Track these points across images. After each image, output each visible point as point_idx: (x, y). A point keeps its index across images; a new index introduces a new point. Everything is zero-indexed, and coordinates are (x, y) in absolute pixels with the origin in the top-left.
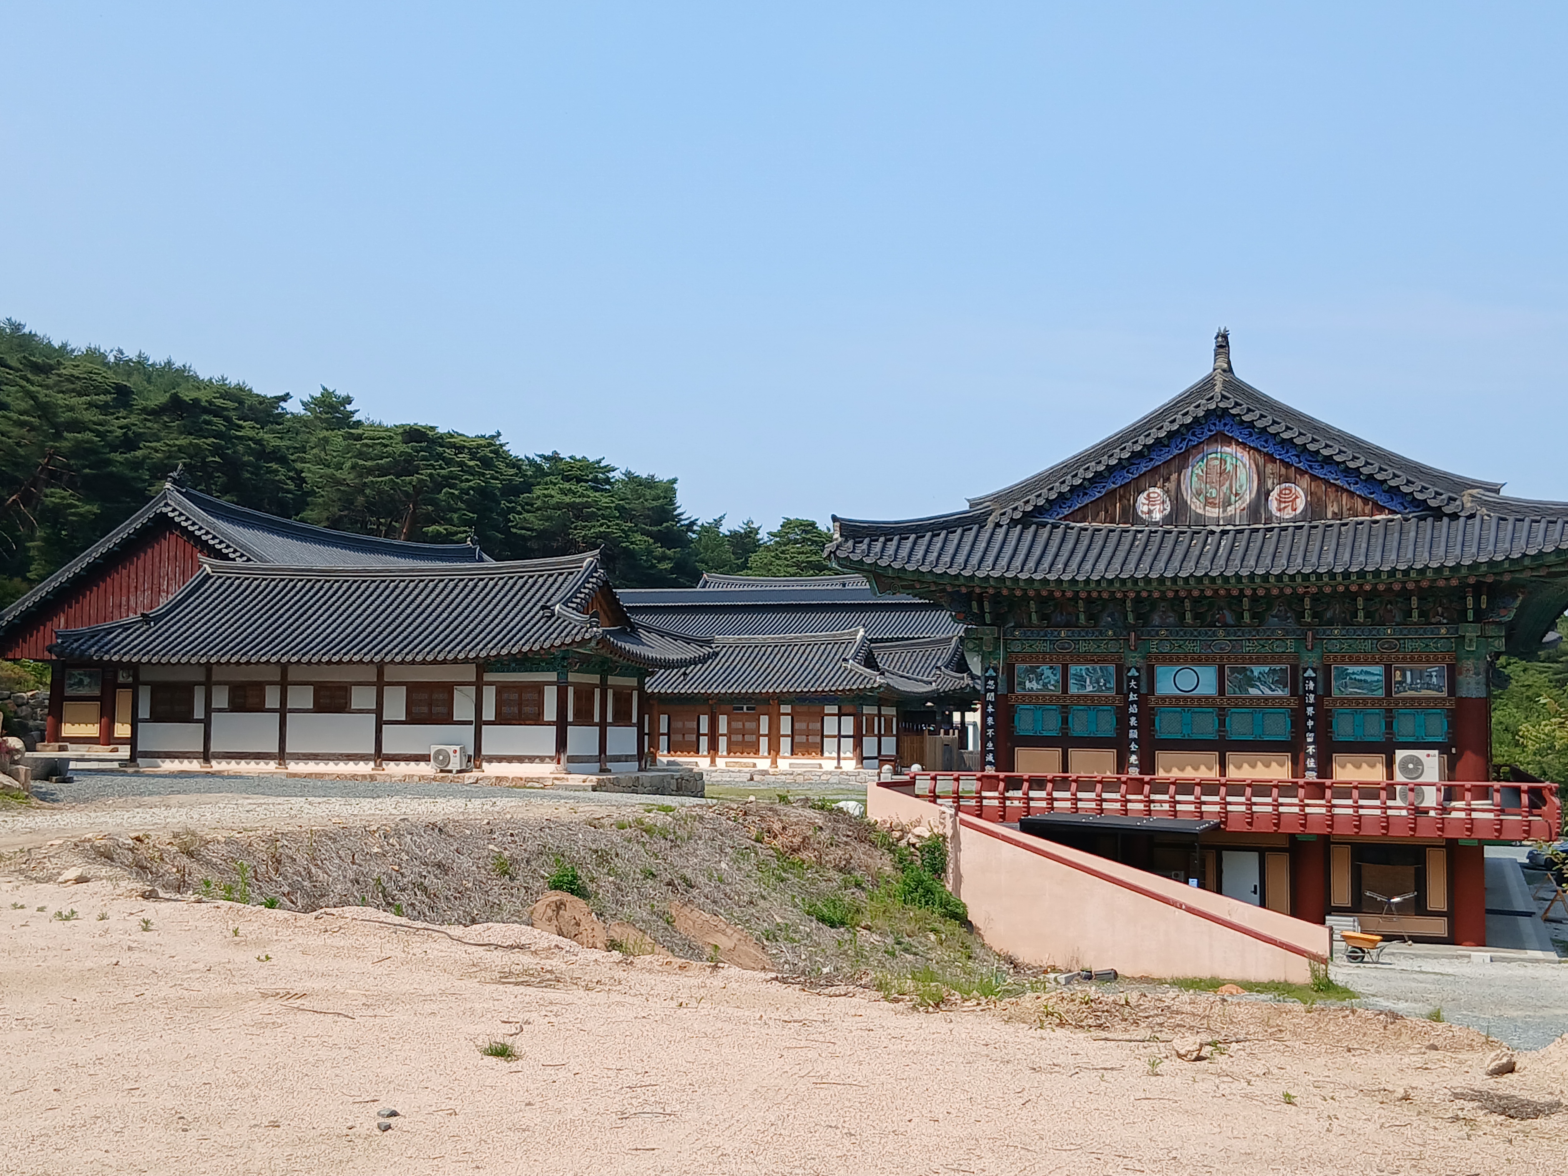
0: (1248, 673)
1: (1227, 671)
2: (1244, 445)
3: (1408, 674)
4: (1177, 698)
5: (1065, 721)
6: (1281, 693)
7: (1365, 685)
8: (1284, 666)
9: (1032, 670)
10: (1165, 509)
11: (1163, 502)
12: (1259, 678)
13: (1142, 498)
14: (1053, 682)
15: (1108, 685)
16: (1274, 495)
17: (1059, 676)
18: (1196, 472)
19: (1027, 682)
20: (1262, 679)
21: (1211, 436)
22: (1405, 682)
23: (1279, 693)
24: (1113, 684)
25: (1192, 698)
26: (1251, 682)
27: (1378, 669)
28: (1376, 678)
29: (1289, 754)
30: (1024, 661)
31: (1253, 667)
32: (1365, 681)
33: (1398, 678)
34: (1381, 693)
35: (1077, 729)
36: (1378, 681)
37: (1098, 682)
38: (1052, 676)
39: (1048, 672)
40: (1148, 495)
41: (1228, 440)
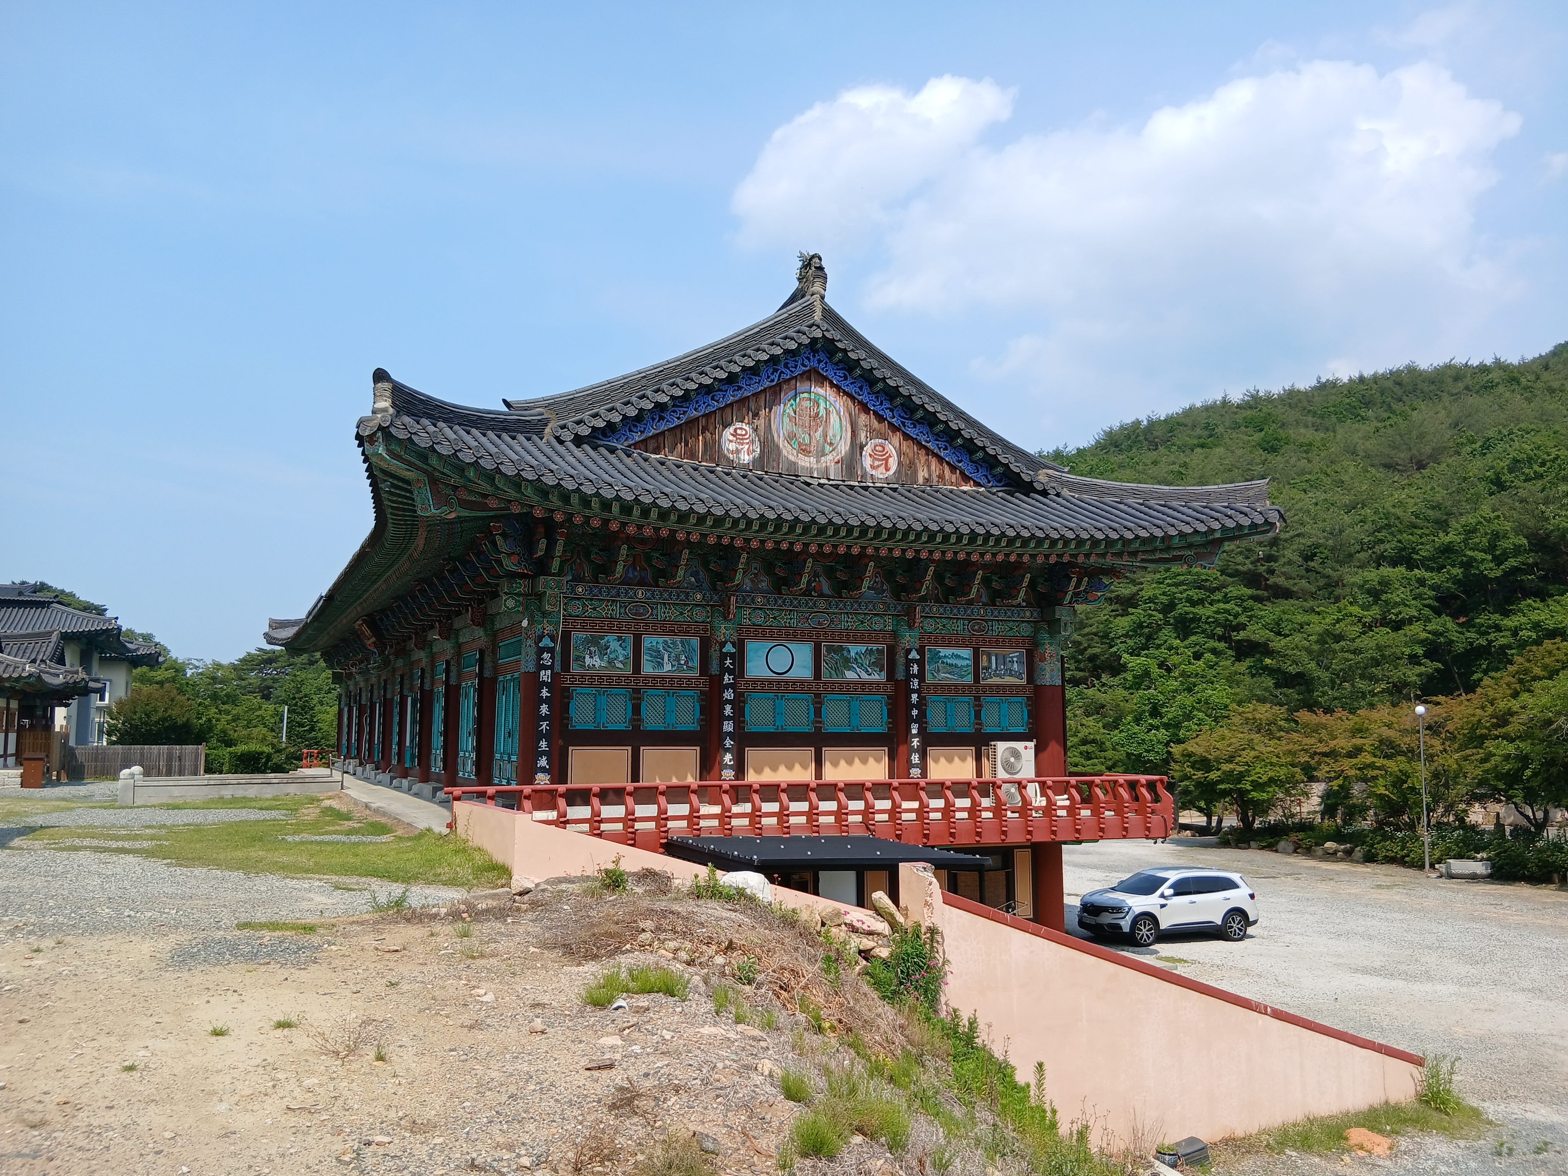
0: (845, 653)
1: (824, 651)
2: (838, 388)
3: (993, 658)
4: (770, 682)
5: (636, 710)
6: (877, 677)
7: (956, 670)
8: (880, 647)
9: (595, 641)
10: (754, 451)
11: (753, 442)
12: (856, 659)
13: (728, 433)
14: (621, 659)
15: (690, 664)
16: (868, 450)
17: (630, 651)
18: (788, 411)
19: (587, 657)
20: (859, 660)
21: (804, 373)
22: (990, 667)
23: (876, 677)
24: (696, 663)
25: (787, 682)
26: (847, 663)
27: (967, 653)
28: (965, 662)
29: (886, 749)
30: (583, 629)
31: (851, 647)
32: (956, 666)
33: (985, 664)
34: (969, 679)
35: (652, 721)
36: (968, 666)
37: (678, 660)
38: (620, 650)
39: (614, 645)
40: (735, 430)
41: (822, 380)
